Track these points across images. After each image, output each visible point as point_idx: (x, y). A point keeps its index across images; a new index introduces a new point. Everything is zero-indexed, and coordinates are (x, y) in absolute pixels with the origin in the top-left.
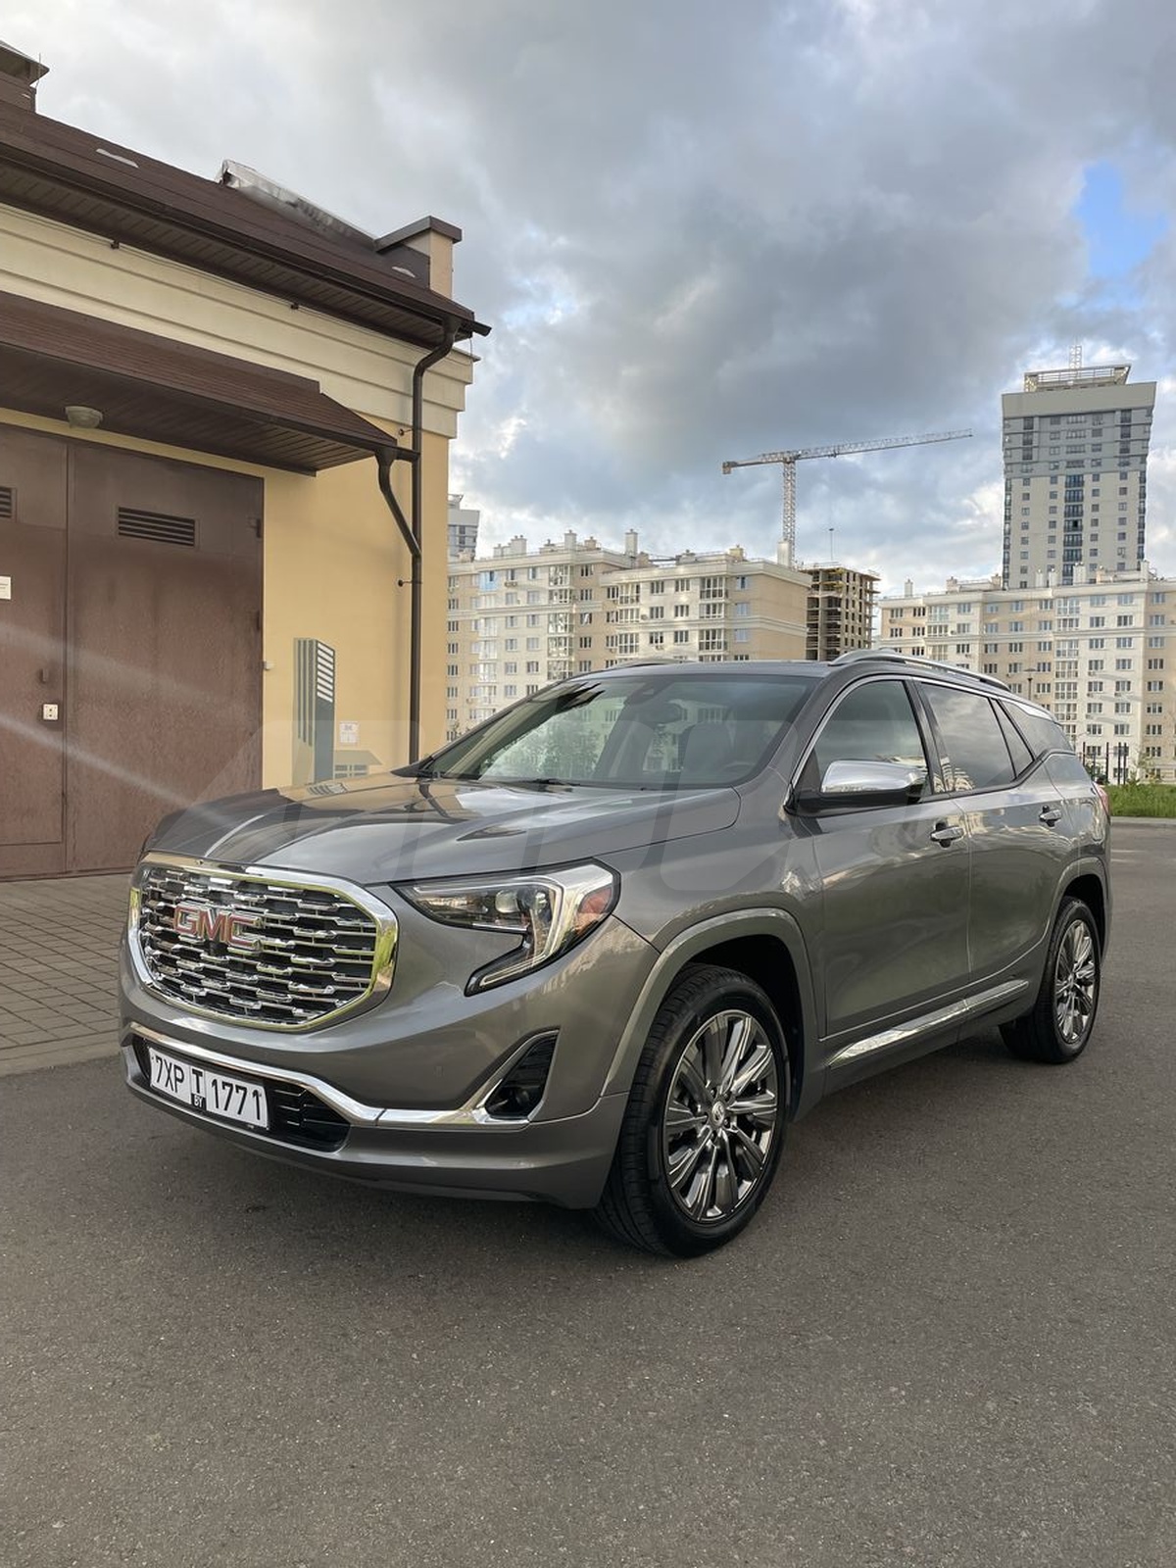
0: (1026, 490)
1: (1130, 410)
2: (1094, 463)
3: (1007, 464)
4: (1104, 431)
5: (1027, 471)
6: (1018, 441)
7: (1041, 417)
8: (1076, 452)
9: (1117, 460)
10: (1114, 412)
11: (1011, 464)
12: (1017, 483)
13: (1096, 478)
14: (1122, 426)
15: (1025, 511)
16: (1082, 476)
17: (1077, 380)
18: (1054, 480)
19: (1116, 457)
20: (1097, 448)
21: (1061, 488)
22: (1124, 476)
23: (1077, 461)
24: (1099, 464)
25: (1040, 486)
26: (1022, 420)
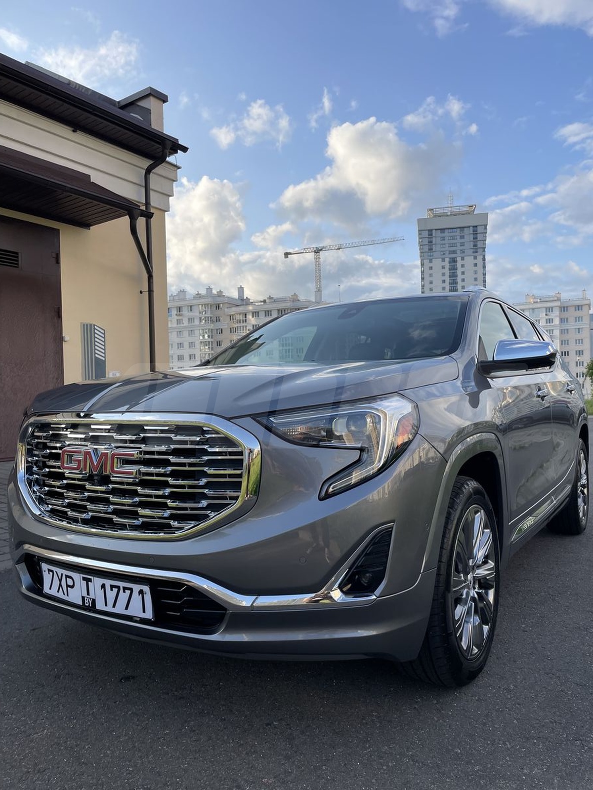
0: (431, 265)
1: (476, 226)
2: (461, 252)
3: (421, 253)
4: (465, 236)
5: (430, 256)
6: (426, 241)
7: (436, 230)
8: (452, 246)
9: (472, 250)
10: (469, 227)
11: (423, 253)
12: (426, 262)
13: (463, 259)
14: (473, 234)
15: (431, 275)
16: (456, 258)
17: (451, 212)
18: (443, 260)
19: (471, 249)
20: (462, 244)
21: (447, 264)
22: (475, 258)
23: (454, 251)
24: (464, 252)
25: (437, 263)
26: (427, 231)
